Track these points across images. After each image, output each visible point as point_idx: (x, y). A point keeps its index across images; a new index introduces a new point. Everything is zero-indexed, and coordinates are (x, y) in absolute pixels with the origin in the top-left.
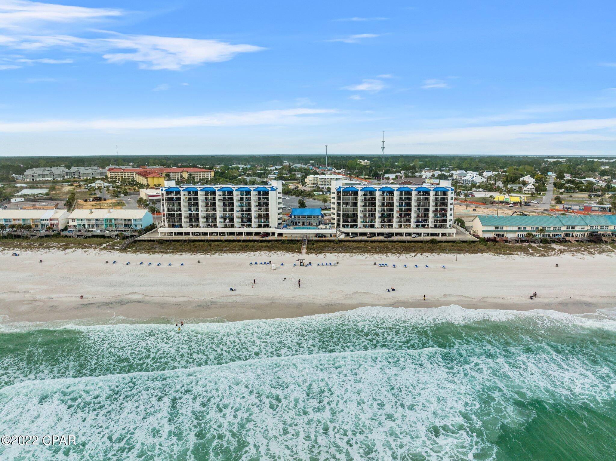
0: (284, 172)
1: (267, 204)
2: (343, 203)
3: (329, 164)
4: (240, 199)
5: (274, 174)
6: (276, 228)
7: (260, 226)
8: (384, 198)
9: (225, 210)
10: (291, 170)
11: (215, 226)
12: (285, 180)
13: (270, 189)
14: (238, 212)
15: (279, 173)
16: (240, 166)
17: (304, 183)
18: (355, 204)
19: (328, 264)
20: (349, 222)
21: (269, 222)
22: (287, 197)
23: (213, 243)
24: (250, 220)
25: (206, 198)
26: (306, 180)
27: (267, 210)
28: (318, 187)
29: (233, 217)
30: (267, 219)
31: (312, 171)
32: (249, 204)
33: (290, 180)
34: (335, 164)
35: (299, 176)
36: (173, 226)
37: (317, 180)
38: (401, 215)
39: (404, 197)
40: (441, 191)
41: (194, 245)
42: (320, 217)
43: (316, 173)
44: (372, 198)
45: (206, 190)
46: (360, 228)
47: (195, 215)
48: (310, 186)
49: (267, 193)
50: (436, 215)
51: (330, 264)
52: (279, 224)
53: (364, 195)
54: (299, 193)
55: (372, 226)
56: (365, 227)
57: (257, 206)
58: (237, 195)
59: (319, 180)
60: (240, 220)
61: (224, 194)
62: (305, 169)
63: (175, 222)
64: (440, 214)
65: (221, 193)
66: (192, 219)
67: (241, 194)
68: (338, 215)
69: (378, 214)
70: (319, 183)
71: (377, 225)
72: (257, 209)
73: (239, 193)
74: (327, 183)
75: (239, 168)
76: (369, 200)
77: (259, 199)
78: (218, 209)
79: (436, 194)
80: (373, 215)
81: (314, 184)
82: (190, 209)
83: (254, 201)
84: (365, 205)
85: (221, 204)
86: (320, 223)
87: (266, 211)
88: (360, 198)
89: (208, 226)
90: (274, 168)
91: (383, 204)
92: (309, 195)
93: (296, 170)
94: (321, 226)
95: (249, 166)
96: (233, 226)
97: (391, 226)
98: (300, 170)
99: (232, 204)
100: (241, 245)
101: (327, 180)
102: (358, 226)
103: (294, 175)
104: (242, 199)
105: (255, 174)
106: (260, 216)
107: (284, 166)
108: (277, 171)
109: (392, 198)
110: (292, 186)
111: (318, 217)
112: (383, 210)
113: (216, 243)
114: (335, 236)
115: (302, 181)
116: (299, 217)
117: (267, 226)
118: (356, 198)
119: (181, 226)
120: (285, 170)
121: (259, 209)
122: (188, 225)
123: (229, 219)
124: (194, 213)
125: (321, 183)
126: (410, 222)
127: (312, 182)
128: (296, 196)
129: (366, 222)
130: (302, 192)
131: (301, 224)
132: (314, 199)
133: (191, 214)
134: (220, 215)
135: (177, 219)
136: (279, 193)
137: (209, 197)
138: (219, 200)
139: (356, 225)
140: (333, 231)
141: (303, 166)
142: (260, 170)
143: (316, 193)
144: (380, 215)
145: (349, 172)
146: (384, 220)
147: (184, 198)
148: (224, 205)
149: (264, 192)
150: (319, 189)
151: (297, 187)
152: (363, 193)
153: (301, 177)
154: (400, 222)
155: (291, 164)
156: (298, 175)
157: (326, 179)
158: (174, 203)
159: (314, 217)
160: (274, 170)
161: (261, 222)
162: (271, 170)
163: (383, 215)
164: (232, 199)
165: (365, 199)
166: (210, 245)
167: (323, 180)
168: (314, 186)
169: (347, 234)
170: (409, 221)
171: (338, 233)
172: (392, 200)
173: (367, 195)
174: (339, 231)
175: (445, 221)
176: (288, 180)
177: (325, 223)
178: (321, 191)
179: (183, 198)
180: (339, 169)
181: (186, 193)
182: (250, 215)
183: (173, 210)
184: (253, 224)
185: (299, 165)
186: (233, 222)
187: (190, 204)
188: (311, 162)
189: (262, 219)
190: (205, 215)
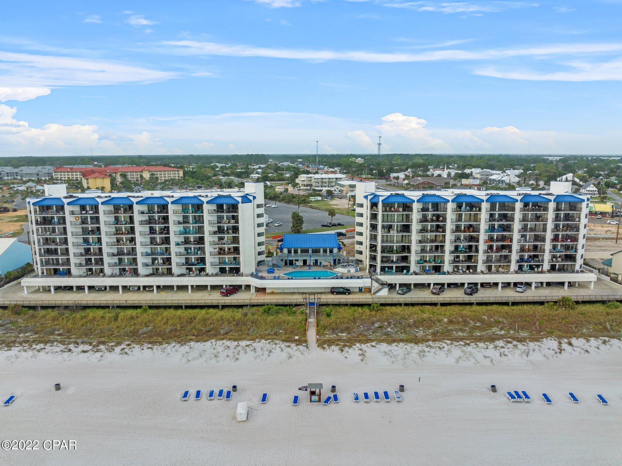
0: (269, 171)
1: (236, 229)
2: (383, 227)
3: (320, 163)
4: (181, 219)
5: (258, 173)
6: (252, 275)
7: (223, 271)
8: (460, 216)
9: (153, 241)
10: (277, 169)
11: (135, 273)
12: (270, 180)
13: (240, 200)
14: (178, 244)
15: (263, 173)
16: (218, 164)
17: (295, 185)
18: (406, 228)
19: (381, 394)
20: (392, 261)
21: (239, 264)
22: (273, 205)
23: (123, 314)
24: (202, 260)
25: (117, 219)
26: (297, 181)
27: (236, 240)
28: (314, 190)
29: (170, 254)
30: (235, 259)
31: (302, 170)
32: (200, 230)
33: (277, 180)
34: (325, 162)
35: (288, 175)
36: (56, 272)
37: (310, 181)
38: (491, 247)
39: (497, 214)
40: (565, 202)
41: (82, 318)
42: (335, 250)
43: (308, 172)
44: (438, 216)
45: (116, 202)
46: (416, 274)
47: (97, 251)
48: (302, 188)
49: (234, 207)
50: (554, 247)
51: (386, 394)
52: (260, 263)
53: (423, 210)
54: (290, 199)
55: (437, 269)
56: (424, 271)
57: (215, 233)
58: (175, 212)
59: (313, 180)
60: (184, 261)
61: (151, 210)
62: (294, 168)
63: (58, 264)
64: (561, 246)
65: (145, 208)
66: (90, 260)
67: (185, 209)
68: (373, 248)
69: (448, 247)
70: (314, 184)
71: (447, 267)
72: (216, 240)
73: (179, 207)
74: (324, 184)
75: (217, 167)
76: (432, 221)
77: (220, 219)
78: (139, 239)
79: (558, 209)
80: (440, 248)
81: (307, 186)
82: (86, 241)
83: (210, 223)
84: (423, 230)
85: (146, 229)
86: (336, 262)
87: (233, 243)
88: (416, 216)
89: (123, 272)
90: (257, 167)
91: (458, 229)
92: (303, 201)
93: (283, 168)
94: (340, 270)
95: (230, 165)
96: (169, 272)
97: (472, 269)
98: (288, 169)
99: (166, 230)
100: (180, 318)
101: (324, 180)
102: (412, 270)
103: (282, 174)
104: (185, 220)
105: (233, 174)
106: (221, 251)
107: (269, 164)
108: (261, 170)
109: (476, 215)
110: (279, 189)
111: (331, 251)
112: (458, 239)
113: (130, 312)
114: (369, 290)
115: (292, 181)
116: (296, 252)
117: (236, 271)
118: (408, 216)
119: (68, 273)
120: (271, 169)
121: (221, 239)
122: (83, 270)
123: (163, 259)
124: (94, 248)
125: (317, 184)
126: (510, 261)
127: (305, 183)
128: (286, 202)
129: (426, 261)
130: (293, 196)
131: (301, 263)
132: (311, 207)
133: (89, 249)
134: (145, 251)
135: (61, 258)
136: (259, 206)
137: (123, 216)
138: (142, 223)
139: (408, 268)
140: (366, 282)
141: (291, 164)
142: (242, 169)
143: (312, 199)
144: (453, 249)
145: (345, 171)
146: (458, 257)
147: (73, 219)
148: (152, 231)
149: (228, 205)
150: (317, 193)
151: (287, 190)
152: (420, 206)
153: (291, 177)
154: (488, 260)
155: (277, 163)
156: (286, 174)
157: (322, 179)
158: (54, 229)
159: (325, 251)
160: (257, 169)
161: (224, 263)
162: (254, 169)
163: (457, 247)
164: (166, 219)
165: (424, 219)
166: (116, 318)
167: (320, 180)
168: (308, 188)
169: (391, 287)
170: (507, 258)
171: (376, 285)
172: (476, 219)
173: (427, 210)
174: (377, 281)
175: (572, 258)
176: (273, 180)
177: (347, 263)
178: (319, 195)
179: (69, 218)
180: (332, 168)
181: (77, 209)
182: (203, 250)
183: (54, 241)
184: (209, 269)
185: (286, 164)
186: (170, 264)
187: (85, 231)
188: (299, 160)
189: (227, 258)
190: (115, 251)
